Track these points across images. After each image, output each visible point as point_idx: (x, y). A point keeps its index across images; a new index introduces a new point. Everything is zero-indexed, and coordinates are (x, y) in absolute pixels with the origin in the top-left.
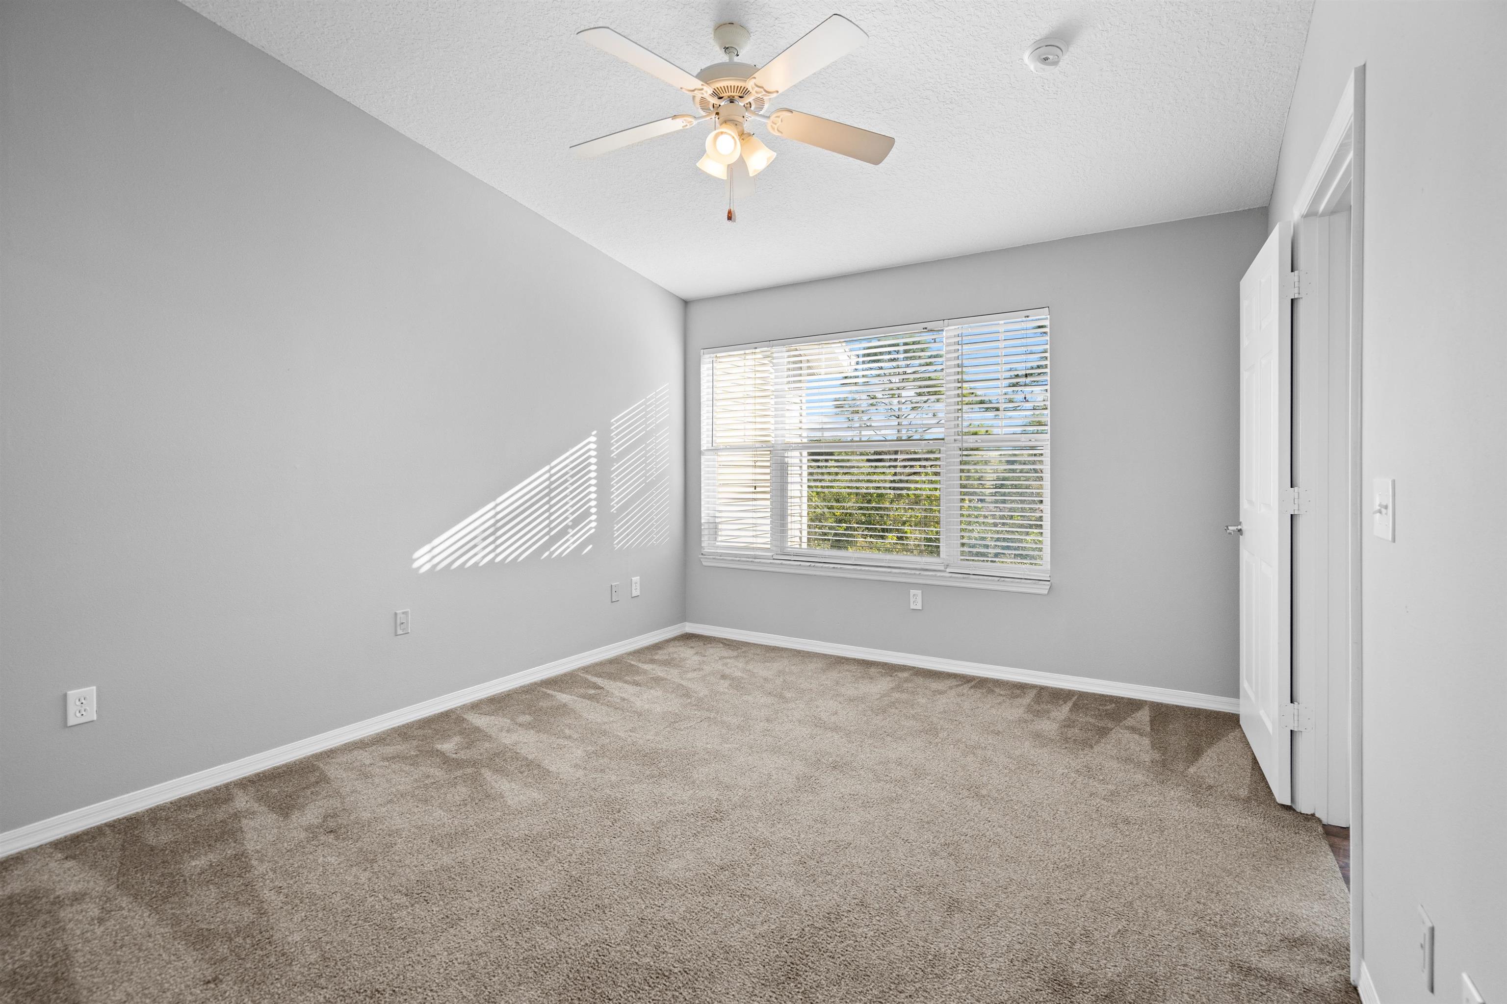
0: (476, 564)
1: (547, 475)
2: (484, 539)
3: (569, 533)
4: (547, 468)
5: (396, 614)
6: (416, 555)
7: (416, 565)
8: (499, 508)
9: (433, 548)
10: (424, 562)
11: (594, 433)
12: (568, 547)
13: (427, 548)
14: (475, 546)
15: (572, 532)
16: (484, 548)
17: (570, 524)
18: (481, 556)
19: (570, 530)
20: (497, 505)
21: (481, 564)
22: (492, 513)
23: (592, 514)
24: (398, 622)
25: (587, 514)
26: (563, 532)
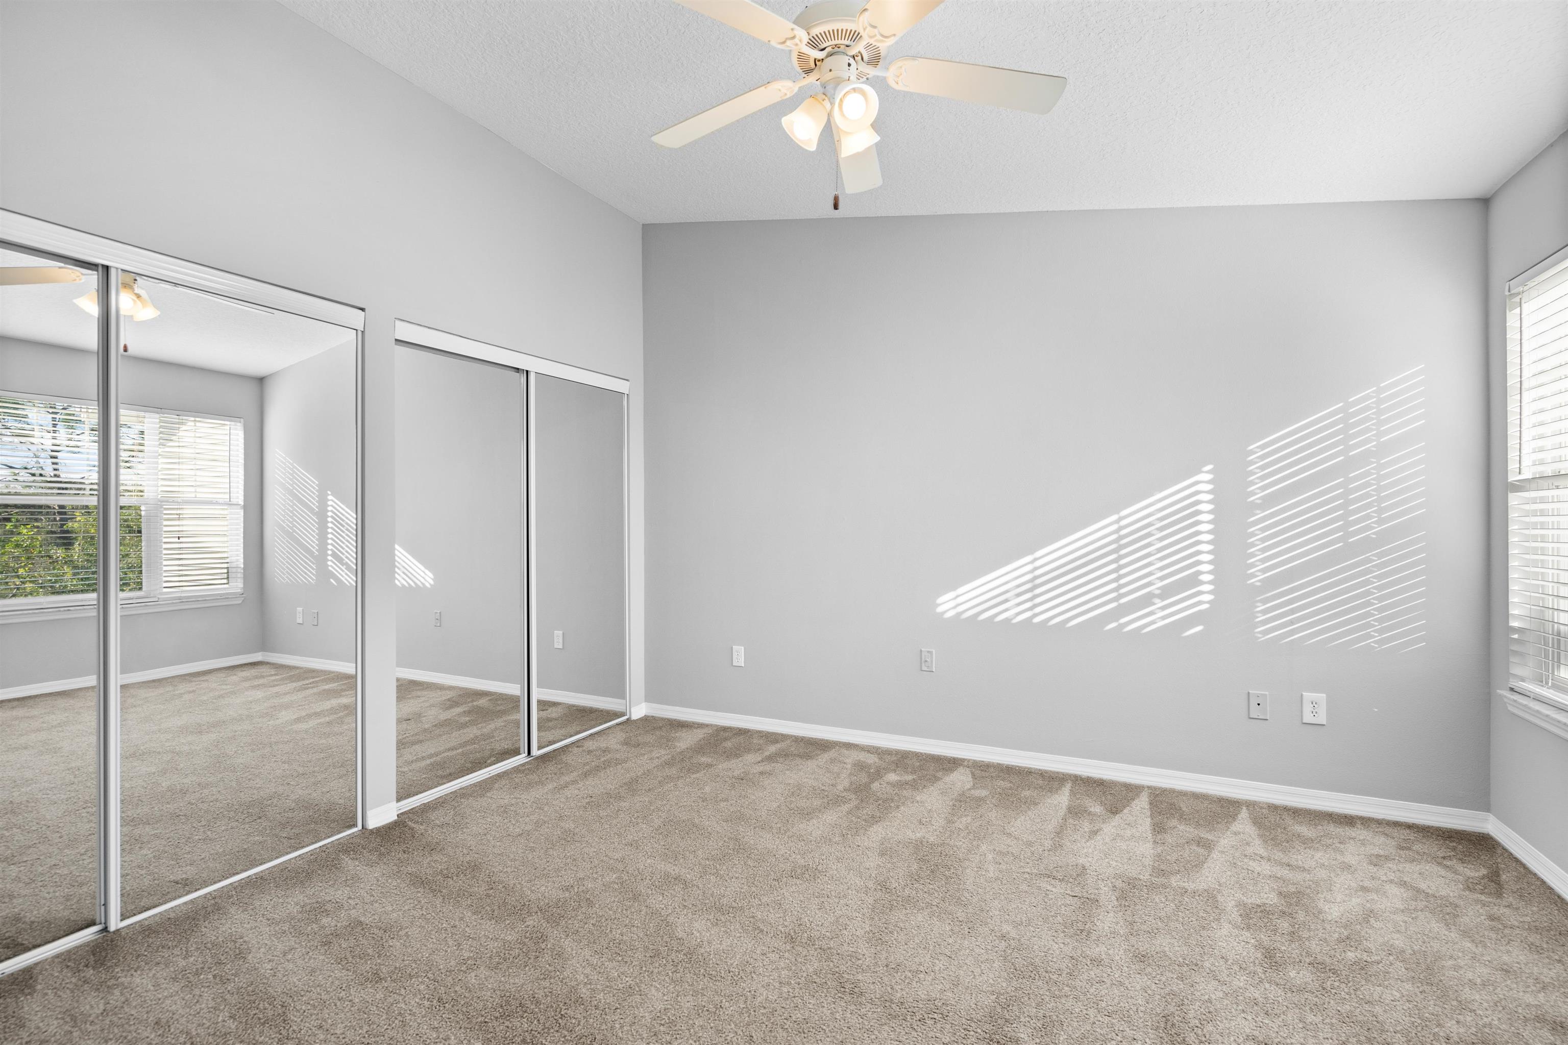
0: (1008, 620)
1: (1115, 527)
2: (1018, 595)
3: (1154, 604)
4: (1114, 517)
5: (921, 651)
6: (939, 601)
7: (940, 609)
8: (1038, 563)
9: (958, 596)
10: (947, 608)
11: (1209, 467)
12: (1153, 622)
13: (951, 595)
14: (1006, 601)
15: (1160, 604)
16: (1019, 604)
17: (1157, 592)
18: (1015, 612)
19: (1156, 600)
20: (1036, 560)
21: (1014, 621)
22: (1029, 567)
23: (1202, 583)
24: (923, 660)
25: (1194, 580)
26: (1147, 600)
